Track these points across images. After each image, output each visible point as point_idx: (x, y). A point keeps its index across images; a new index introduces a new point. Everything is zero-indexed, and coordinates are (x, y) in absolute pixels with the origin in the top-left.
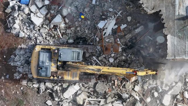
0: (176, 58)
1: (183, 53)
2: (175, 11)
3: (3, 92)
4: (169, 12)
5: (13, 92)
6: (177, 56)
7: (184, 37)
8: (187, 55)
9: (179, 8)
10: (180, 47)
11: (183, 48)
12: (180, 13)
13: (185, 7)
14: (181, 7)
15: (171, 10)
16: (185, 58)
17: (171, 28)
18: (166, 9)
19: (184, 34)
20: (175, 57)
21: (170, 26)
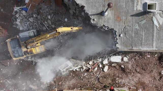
0: (134, 48)
1: (140, 44)
2: (134, 7)
3: (9, 64)
4: (129, 7)
5: (16, 64)
6: (134, 47)
7: (141, 30)
8: (143, 46)
9: (137, 5)
10: (137, 39)
11: (140, 40)
12: (138, 9)
13: (142, 4)
14: (139, 3)
15: (130, 6)
16: (141, 49)
17: (129, 21)
18: (126, 4)
19: (141, 27)
20: (132, 48)
21: (129, 19)
